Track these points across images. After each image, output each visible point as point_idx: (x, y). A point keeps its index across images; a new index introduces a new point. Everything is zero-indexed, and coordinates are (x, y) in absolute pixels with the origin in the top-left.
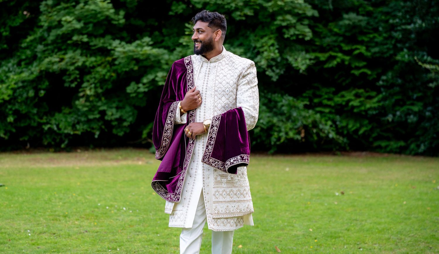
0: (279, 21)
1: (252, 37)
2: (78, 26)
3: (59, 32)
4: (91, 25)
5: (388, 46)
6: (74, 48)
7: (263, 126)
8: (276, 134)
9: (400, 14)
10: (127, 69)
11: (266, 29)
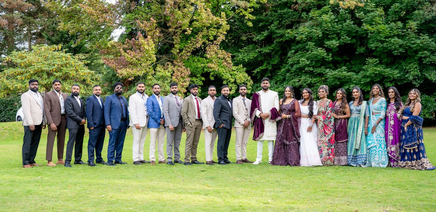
0: (420, 54)
1: (403, 64)
2: (308, 63)
3: (298, 66)
4: (314, 62)
6: (305, 74)
10: (334, 84)
11: (412, 59)
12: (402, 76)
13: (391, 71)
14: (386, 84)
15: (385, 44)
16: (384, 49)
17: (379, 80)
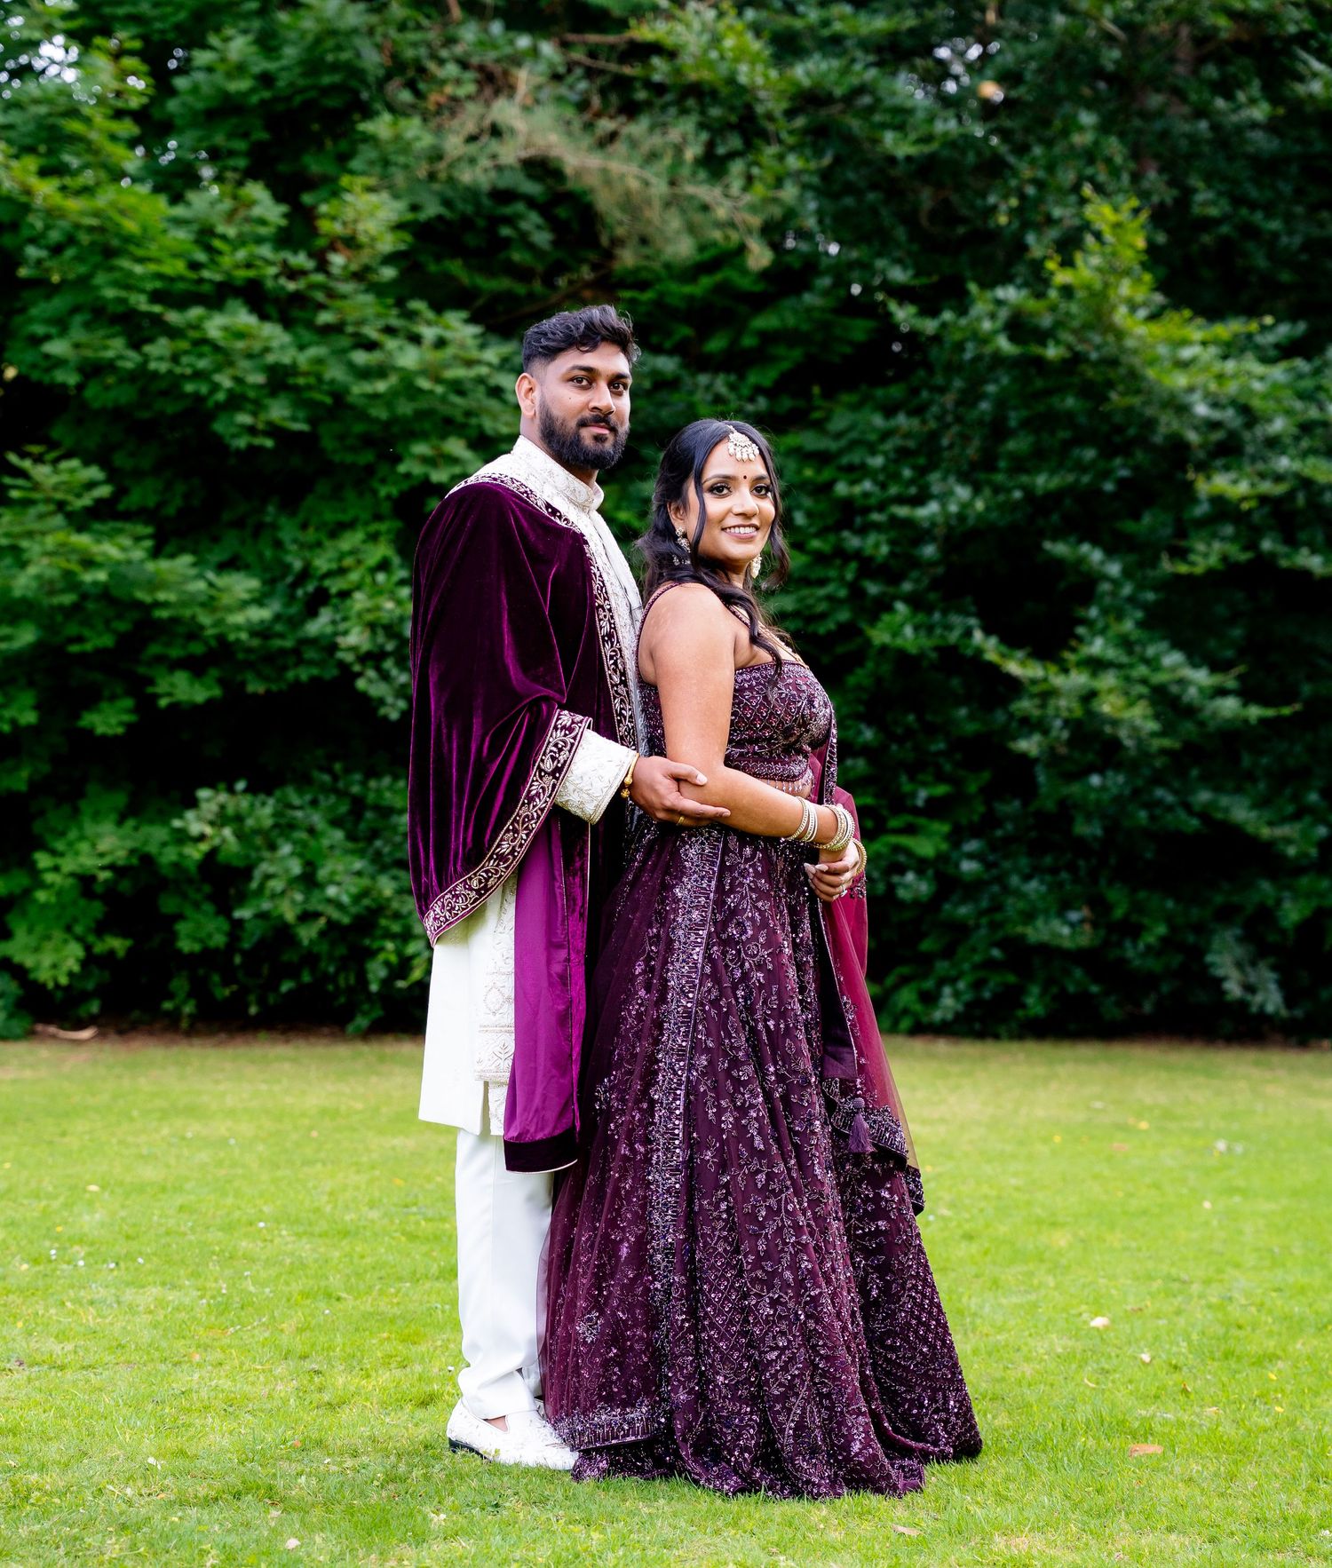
1: (288, 531)
5: (829, 589)
7: (335, 915)
8: (390, 946)
9: (877, 461)
11: (350, 495)
12: (279, 628)
13: (201, 576)
14: (162, 686)
15: (159, 348)
16: (143, 392)
17: (107, 641)
